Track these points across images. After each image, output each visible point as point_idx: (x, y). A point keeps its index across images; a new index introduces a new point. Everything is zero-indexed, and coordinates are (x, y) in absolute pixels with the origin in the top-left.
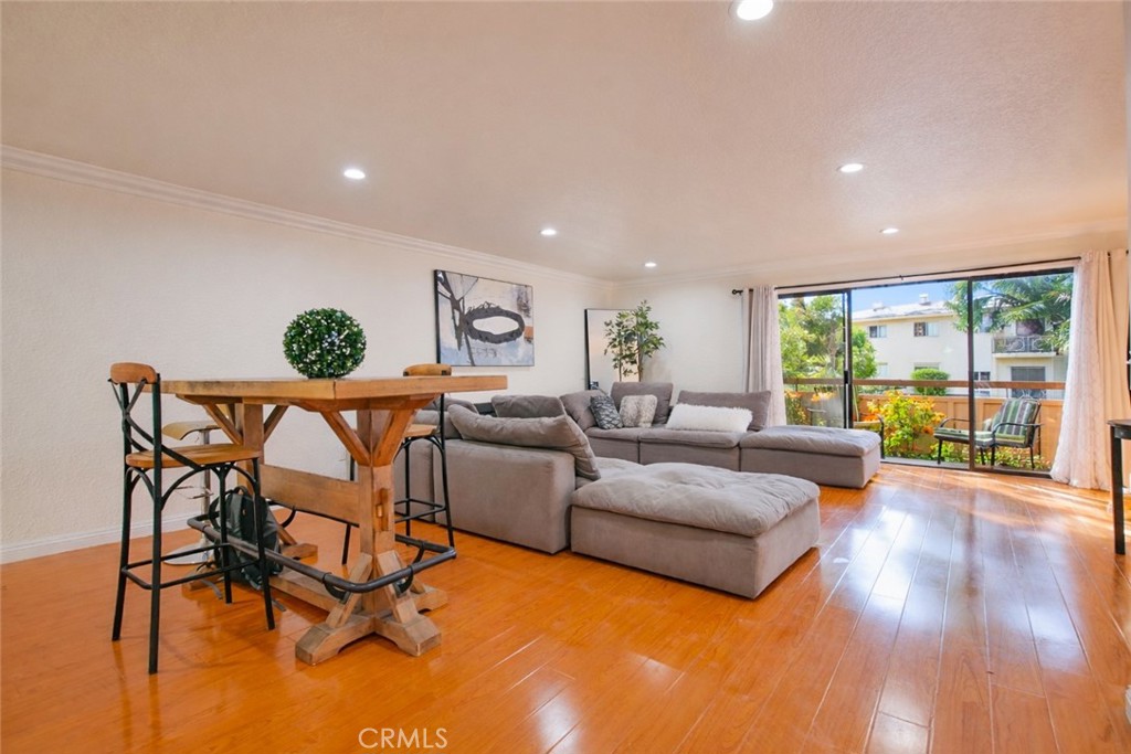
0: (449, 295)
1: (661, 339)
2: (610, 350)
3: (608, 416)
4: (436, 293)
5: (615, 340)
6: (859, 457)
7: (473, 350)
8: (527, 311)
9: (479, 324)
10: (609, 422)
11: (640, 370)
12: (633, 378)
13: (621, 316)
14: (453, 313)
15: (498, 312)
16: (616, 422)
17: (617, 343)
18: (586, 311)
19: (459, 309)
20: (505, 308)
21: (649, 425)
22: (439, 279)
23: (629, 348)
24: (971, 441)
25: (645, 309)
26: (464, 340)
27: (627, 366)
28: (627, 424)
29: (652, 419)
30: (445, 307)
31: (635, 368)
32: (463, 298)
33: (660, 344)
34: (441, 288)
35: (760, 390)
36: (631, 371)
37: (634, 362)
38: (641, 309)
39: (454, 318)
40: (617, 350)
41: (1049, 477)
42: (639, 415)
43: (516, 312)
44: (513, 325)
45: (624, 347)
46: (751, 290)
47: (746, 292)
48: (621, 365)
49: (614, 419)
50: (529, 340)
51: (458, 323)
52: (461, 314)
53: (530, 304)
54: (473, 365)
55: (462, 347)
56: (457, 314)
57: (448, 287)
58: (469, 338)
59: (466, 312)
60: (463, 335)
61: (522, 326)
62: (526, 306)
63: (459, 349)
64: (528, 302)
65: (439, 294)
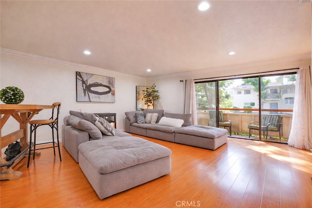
0: (81, 79)
1: (159, 96)
2: (144, 99)
3: (140, 119)
4: (77, 78)
5: (145, 96)
6: (213, 139)
7: (90, 97)
9: (92, 89)
10: (140, 121)
11: (153, 105)
12: (151, 108)
13: (147, 88)
14: (83, 85)
15: (101, 85)
16: (142, 122)
17: (146, 97)
18: (136, 86)
19: (85, 84)
20: (103, 84)
21: (155, 123)
22: (78, 74)
23: (150, 98)
24: (260, 129)
25: (154, 86)
26: (87, 94)
27: (149, 104)
28: (147, 122)
29: (156, 121)
30: (80, 83)
31: (151, 105)
32: (87, 80)
33: (158, 97)
35: (188, 113)
36: (150, 105)
37: (152, 103)
38: (153, 86)
39: (83, 86)
40: (146, 99)
41: (287, 144)
42: (151, 120)
43: (108, 85)
44: (107, 90)
45: (148, 98)
46: (186, 81)
47: (184, 81)
48: (147, 103)
49: (142, 120)
50: (113, 94)
51: (84, 88)
52: (86, 85)
53: (114, 83)
54: (90, 101)
55: (86, 96)
56: (84, 85)
57: (81, 77)
58: (89, 92)
59: (88, 85)
60: (87, 92)
61: (110, 90)
62: (112, 84)
63: (85, 96)
64: (113, 82)
65: (77, 79)
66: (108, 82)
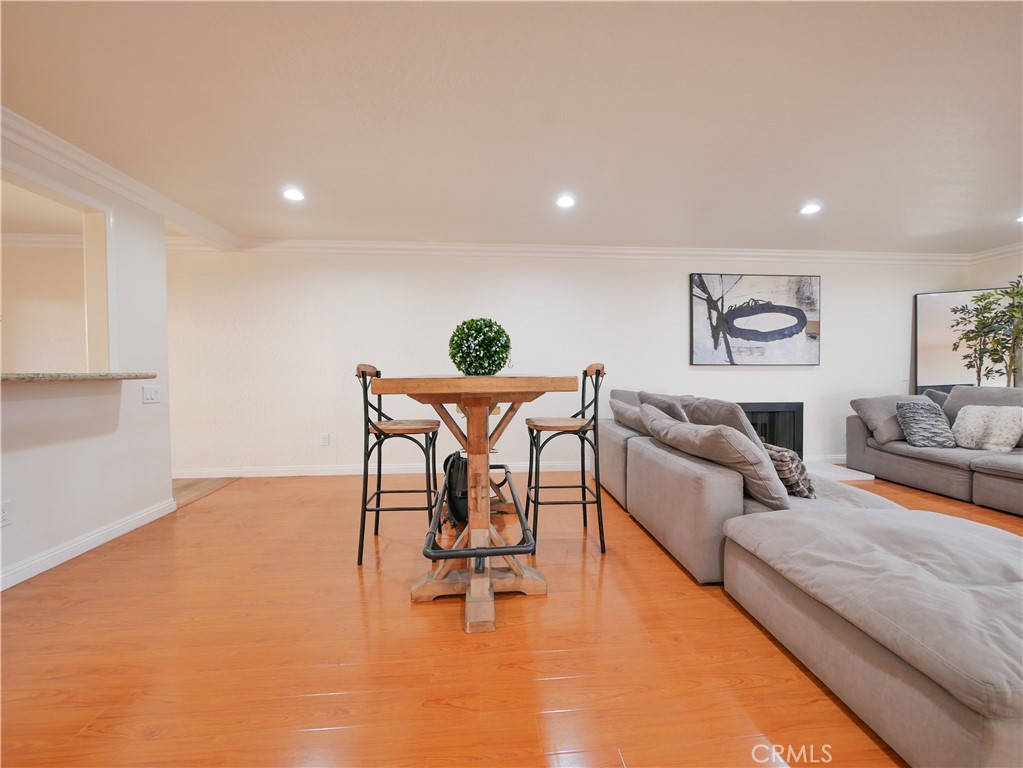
0: (705, 296)
2: (963, 344)
4: (692, 295)
7: (732, 349)
8: (811, 303)
9: (739, 323)
10: (927, 438)
11: (1013, 370)
14: (710, 313)
15: (768, 308)
16: (939, 439)
18: (915, 297)
19: (717, 309)
20: (777, 303)
22: (696, 281)
26: (721, 340)
29: (1013, 442)
30: (701, 308)
32: (722, 297)
34: (697, 291)
37: (1002, 359)
38: (1016, 286)
39: (710, 318)
42: (989, 434)
43: (794, 306)
44: (792, 321)
49: (936, 434)
50: (814, 336)
51: (714, 323)
52: (720, 314)
53: (815, 297)
54: (733, 364)
55: (719, 348)
56: (714, 314)
57: (704, 289)
58: (728, 337)
59: (724, 312)
60: (721, 335)
61: (802, 320)
62: (809, 298)
63: (716, 348)
64: (812, 294)
65: (694, 298)
66: (793, 295)
